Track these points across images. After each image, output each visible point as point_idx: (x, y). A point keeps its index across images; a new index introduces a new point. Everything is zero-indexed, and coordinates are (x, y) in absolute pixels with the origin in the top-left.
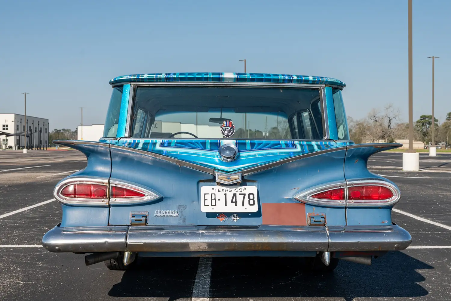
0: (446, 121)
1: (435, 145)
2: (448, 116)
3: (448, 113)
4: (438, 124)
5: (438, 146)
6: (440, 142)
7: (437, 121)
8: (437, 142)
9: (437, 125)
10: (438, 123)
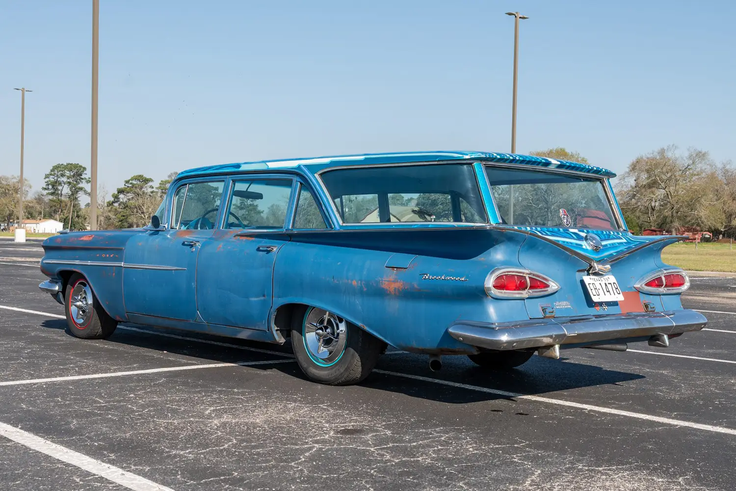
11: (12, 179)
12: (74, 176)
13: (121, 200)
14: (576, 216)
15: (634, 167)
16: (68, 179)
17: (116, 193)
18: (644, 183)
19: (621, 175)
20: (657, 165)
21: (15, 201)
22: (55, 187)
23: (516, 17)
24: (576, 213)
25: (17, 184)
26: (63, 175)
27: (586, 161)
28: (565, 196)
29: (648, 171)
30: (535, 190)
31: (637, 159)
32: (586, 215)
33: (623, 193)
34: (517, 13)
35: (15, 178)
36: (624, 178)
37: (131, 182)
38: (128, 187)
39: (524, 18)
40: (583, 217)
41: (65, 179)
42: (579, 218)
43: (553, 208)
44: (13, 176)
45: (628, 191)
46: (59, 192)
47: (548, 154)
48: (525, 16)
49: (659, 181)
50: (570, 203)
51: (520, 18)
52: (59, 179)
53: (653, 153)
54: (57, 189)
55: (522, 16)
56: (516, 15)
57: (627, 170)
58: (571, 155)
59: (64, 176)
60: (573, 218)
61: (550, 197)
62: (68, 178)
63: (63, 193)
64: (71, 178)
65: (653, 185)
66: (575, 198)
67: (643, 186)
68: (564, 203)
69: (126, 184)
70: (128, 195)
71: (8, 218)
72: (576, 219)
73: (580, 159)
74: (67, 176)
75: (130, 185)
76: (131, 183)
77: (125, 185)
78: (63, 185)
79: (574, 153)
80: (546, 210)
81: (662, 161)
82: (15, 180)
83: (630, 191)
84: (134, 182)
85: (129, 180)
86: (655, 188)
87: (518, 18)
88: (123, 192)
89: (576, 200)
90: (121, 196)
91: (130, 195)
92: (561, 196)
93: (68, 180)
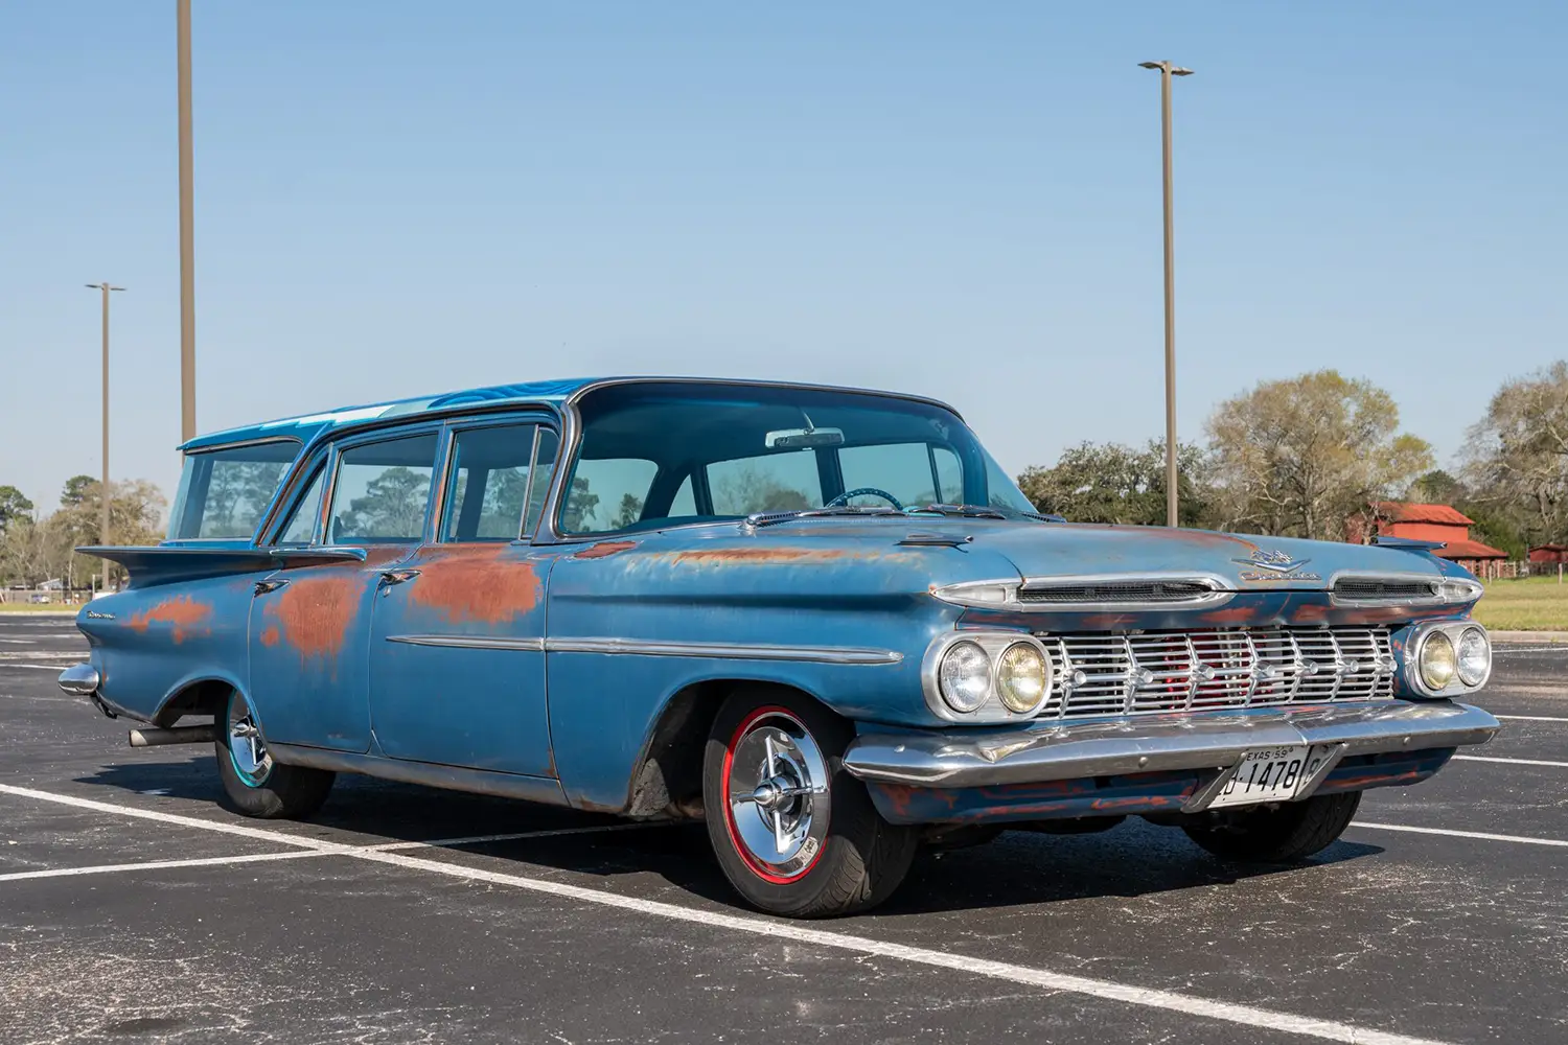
0: (61, 507)
1: (29, 589)
2: (68, 491)
3: (69, 479)
4: (34, 519)
5: (37, 591)
6: (46, 580)
7: (28, 505)
8: (32, 578)
9: (30, 520)
10: (33, 513)
11: (126, 486)
12: (260, 477)
13: (362, 525)
14: (1376, 519)
15: (1499, 408)
16: (247, 483)
17: (349, 509)
18: (1522, 442)
19: (1472, 427)
20: (1549, 401)
21: (132, 535)
22: (221, 504)
23: (1163, 71)
24: (1376, 513)
25: (135, 498)
26: (235, 478)
27: (1386, 397)
28: (1346, 474)
29: (1528, 414)
30: (1274, 465)
31: (1503, 388)
32: (1400, 518)
33: (1480, 467)
34: (1165, 63)
35: (131, 484)
36: (1480, 434)
37: (380, 484)
38: (375, 495)
39: (1182, 73)
40: (1392, 524)
41: (240, 485)
42: (1382, 524)
43: (1316, 503)
44: (126, 480)
45: (1490, 462)
46: (227, 512)
47: (1301, 385)
48: (1185, 69)
49: (1557, 437)
50: (1359, 491)
51: (1173, 73)
52: (228, 487)
53: (1538, 374)
54: (223, 506)
55: (1177, 70)
56: (1164, 67)
57: (1486, 414)
58: (1352, 385)
59: (240, 477)
60: (1369, 526)
61: (1311, 481)
62: (248, 481)
63: (234, 513)
64: (255, 481)
65: (1543, 444)
66: (1369, 479)
67: (1520, 448)
68: (1343, 491)
69: (371, 491)
70: (375, 513)
71: (117, 572)
72: (1376, 528)
73: (1372, 393)
74: (247, 479)
75: (380, 493)
76: (382, 488)
77: (368, 492)
78: (236, 497)
79: (1359, 379)
80: (1301, 509)
81: (1561, 389)
82: (132, 490)
83: (1497, 462)
84: (388, 484)
85: (377, 482)
86: (1547, 453)
87: (1169, 74)
88: (366, 508)
89: (1372, 483)
90: (361, 516)
91: (381, 514)
92: (1334, 476)
93: (247, 487)
